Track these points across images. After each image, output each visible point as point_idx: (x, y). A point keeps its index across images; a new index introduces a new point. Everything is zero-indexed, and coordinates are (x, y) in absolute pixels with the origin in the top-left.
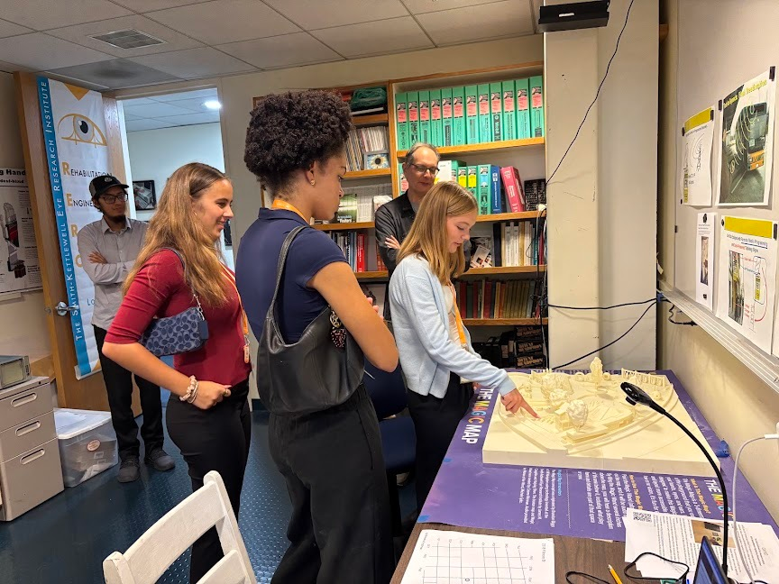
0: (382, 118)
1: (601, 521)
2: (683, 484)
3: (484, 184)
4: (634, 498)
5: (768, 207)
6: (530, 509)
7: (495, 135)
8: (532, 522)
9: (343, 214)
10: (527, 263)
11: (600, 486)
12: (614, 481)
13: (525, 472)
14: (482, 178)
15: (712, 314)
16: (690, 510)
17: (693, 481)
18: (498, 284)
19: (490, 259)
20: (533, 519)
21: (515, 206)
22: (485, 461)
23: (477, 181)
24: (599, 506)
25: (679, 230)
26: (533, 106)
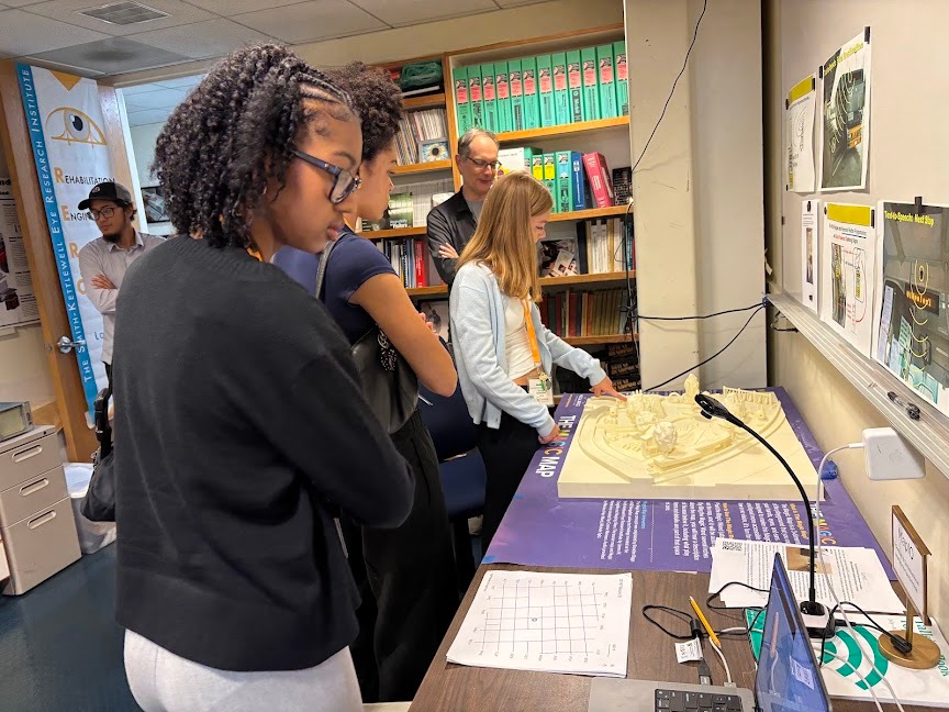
0: (438, 99)
1: (687, 553)
2: (781, 510)
3: (564, 175)
4: (725, 527)
5: (866, 191)
6: (609, 544)
7: (575, 114)
8: (610, 557)
9: (397, 218)
10: (618, 268)
11: (689, 517)
12: (705, 511)
13: (605, 505)
14: (561, 168)
15: (817, 317)
16: (786, 536)
17: (793, 506)
18: (585, 295)
19: (574, 266)
20: (611, 554)
21: (601, 200)
22: (561, 495)
23: (556, 171)
24: (686, 537)
25: (786, 221)
26: (618, 78)
